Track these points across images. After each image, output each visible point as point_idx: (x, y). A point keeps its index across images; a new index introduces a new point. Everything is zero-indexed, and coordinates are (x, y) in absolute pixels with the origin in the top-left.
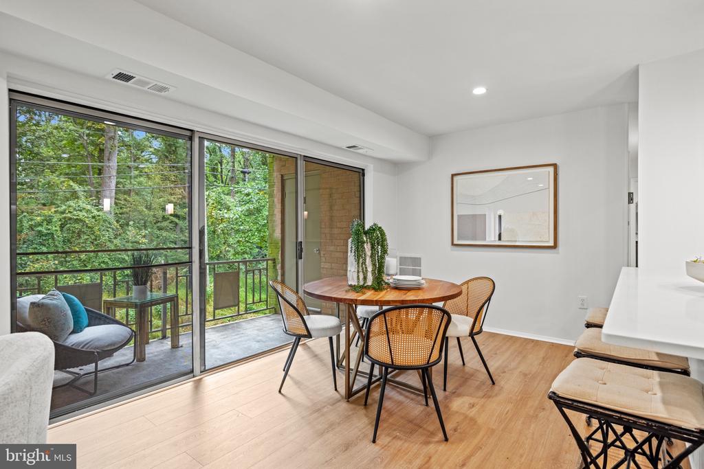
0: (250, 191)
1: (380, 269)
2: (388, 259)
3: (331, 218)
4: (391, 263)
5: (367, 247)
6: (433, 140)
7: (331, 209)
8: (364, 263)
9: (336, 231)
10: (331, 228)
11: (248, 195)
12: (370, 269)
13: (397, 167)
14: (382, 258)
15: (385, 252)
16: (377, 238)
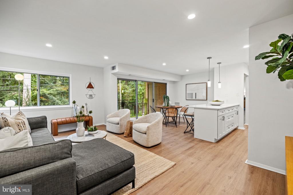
0: (134, 84)
1: (168, 104)
2: (169, 102)
3: (159, 94)
4: (170, 102)
5: (166, 100)
6: (182, 77)
7: (159, 92)
8: (165, 102)
9: (160, 97)
10: (159, 96)
11: (133, 85)
12: (166, 103)
13: (174, 82)
14: (168, 101)
15: (169, 100)
16: (168, 98)
